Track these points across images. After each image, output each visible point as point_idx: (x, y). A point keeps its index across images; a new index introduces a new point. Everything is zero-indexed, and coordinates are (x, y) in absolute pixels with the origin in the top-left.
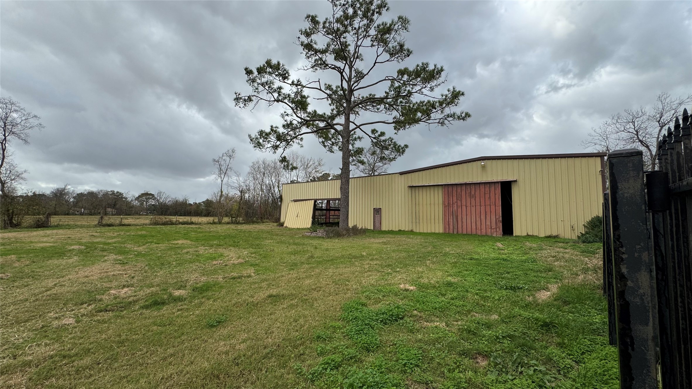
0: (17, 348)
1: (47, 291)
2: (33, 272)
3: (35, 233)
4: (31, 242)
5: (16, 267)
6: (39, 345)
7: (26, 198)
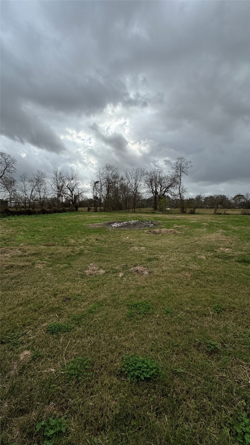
1: (196, 242)
2: (190, 233)
3: (191, 216)
4: (190, 220)
5: (185, 230)
6: (194, 264)
7: (187, 200)
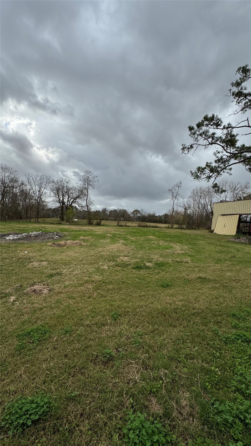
0: (90, 274)
1: (99, 253)
2: (96, 244)
3: (97, 228)
4: (96, 231)
5: (91, 241)
6: (96, 275)
7: (94, 212)
